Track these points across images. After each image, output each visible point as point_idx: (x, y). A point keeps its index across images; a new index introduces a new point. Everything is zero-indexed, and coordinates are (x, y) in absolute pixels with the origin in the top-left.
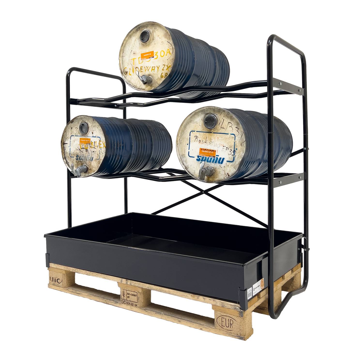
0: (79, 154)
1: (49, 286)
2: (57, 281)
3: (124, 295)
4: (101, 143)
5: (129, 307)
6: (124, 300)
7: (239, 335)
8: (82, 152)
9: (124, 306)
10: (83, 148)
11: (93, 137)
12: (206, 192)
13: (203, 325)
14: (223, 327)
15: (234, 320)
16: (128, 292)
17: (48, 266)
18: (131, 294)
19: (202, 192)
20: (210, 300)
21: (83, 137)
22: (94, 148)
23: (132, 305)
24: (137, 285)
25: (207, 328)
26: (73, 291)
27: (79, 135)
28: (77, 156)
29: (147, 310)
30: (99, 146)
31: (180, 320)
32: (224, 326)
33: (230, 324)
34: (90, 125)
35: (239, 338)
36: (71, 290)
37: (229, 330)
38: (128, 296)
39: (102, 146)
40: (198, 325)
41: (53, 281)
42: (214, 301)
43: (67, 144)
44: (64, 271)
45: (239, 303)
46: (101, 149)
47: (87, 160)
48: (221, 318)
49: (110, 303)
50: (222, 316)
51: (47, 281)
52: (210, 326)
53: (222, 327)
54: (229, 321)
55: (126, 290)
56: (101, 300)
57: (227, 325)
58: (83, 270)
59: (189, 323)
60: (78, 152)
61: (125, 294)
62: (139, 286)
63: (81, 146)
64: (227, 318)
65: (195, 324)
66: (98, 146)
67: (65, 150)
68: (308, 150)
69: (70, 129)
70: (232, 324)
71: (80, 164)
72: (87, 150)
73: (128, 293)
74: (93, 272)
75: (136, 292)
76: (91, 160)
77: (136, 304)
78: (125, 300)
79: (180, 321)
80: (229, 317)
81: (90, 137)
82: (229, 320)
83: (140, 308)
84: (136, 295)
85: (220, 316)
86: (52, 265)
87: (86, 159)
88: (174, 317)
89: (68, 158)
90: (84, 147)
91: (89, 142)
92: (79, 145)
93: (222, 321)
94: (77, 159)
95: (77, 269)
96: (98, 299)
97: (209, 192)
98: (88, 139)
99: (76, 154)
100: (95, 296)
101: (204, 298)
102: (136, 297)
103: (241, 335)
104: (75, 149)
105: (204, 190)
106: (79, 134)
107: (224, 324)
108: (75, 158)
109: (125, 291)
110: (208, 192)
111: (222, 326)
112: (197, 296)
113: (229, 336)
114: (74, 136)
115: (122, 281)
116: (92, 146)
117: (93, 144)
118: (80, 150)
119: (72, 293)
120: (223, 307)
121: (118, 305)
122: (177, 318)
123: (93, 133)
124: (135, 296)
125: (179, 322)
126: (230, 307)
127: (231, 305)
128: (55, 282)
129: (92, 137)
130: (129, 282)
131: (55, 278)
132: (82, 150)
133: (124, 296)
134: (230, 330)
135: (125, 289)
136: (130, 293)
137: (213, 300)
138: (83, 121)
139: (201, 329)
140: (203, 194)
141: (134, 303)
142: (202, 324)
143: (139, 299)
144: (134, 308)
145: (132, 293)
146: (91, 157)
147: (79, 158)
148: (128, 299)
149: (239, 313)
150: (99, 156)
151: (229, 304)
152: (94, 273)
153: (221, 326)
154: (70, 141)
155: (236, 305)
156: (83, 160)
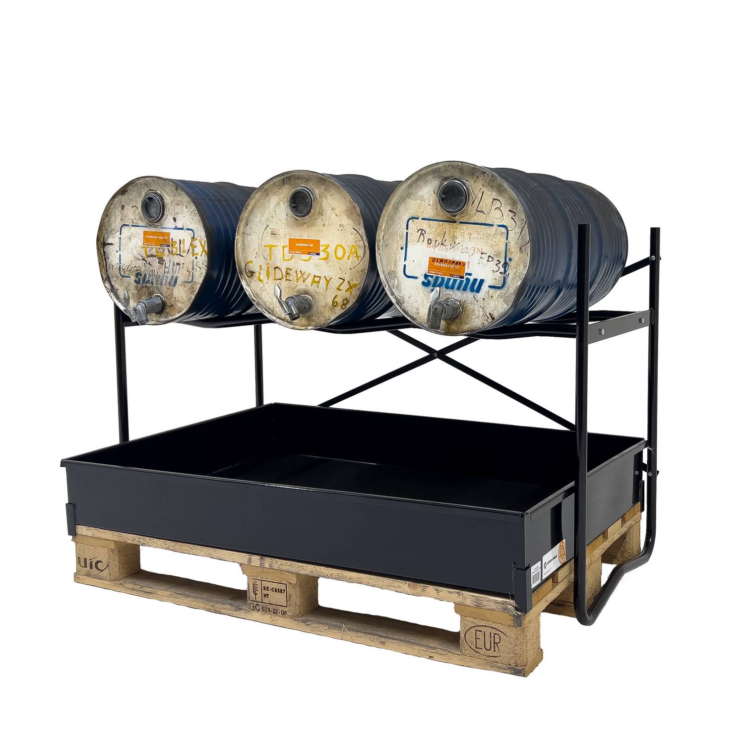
0: (143, 269)
1: (77, 578)
2: (96, 567)
3: (257, 592)
4: (197, 243)
5: (267, 617)
6: (255, 603)
7: (513, 665)
8: (149, 264)
9: (256, 615)
10: (152, 256)
11: (176, 228)
12: (442, 354)
13: (434, 648)
14: (480, 651)
15: (502, 635)
16: (266, 584)
17: (72, 531)
18: (273, 588)
19: (433, 354)
20: (450, 592)
21: (153, 230)
22: (180, 255)
23: (275, 612)
24: (284, 568)
25: (444, 655)
26: (135, 587)
27: (140, 223)
28: (138, 274)
29: (309, 623)
30: (191, 251)
31: (383, 639)
32: (481, 649)
33: (494, 643)
34: (168, 199)
35: (513, 672)
36: (131, 586)
37: (492, 656)
38: (265, 592)
39: (199, 250)
40: (425, 649)
41: (86, 566)
42: (459, 595)
43: (111, 244)
44: (113, 542)
45: (513, 598)
46: (196, 258)
47: (161, 284)
48: (473, 630)
49: (223, 611)
50: (477, 626)
51: (72, 567)
52: (450, 650)
53: (477, 650)
54: (491, 638)
55: (261, 580)
56: (203, 605)
57: (488, 647)
58: (158, 540)
59: (404, 646)
60: (140, 263)
61: (259, 589)
62: (292, 569)
63: (148, 249)
64: (488, 631)
65: (416, 647)
66: (189, 250)
67: (107, 260)
68: (660, 261)
69: (120, 208)
70: (499, 642)
71: (145, 292)
72: (161, 261)
73: (264, 587)
74: (182, 544)
75: (285, 582)
76: (172, 283)
77: (285, 609)
78: (258, 603)
79: (383, 643)
80: (491, 627)
81: (169, 228)
82: (492, 635)
83: (293, 617)
84: (284, 590)
85: (471, 628)
86: (82, 530)
87: (160, 281)
88: (370, 634)
89: (114, 279)
90: (154, 252)
91: (166, 242)
92: (142, 248)
93: (476, 638)
94: (137, 282)
95: (143, 537)
96: (193, 604)
97: (450, 355)
98: (163, 234)
99: (135, 269)
100: (188, 596)
101: (436, 590)
102: (283, 595)
103: (516, 666)
104: (133, 259)
105: (437, 349)
106: (142, 221)
107: (480, 643)
108: (133, 278)
109: (259, 583)
110: (446, 355)
111: (476, 647)
112: (422, 585)
113: (491, 669)
114: (128, 225)
115: (250, 561)
116: (174, 250)
117: (177, 245)
118: (144, 259)
119: (133, 591)
120: (478, 606)
121: (242, 613)
122: (376, 637)
123: (175, 220)
124: (281, 592)
125: (380, 646)
126: (493, 606)
127: (495, 603)
128: (91, 567)
129: (174, 229)
130: (268, 561)
131: (90, 560)
132: (149, 260)
133: (256, 594)
134: (495, 657)
135: (259, 578)
136: (271, 585)
137: (457, 593)
138: (151, 190)
139: (431, 658)
140: (436, 358)
141: (281, 609)
142: (433, 646)
143: (290, 598)
144: (280, 619)
145: (275, 586)
146: (172, 277)
147: (141, 278)
148: (266, 600)
149: (513, 618)
150: (191, 273)
151: (492, 601)
152: (185, 544)
153: (474, 648)
154: (120, 238)
155: (506, 602)
156: (152, 283)
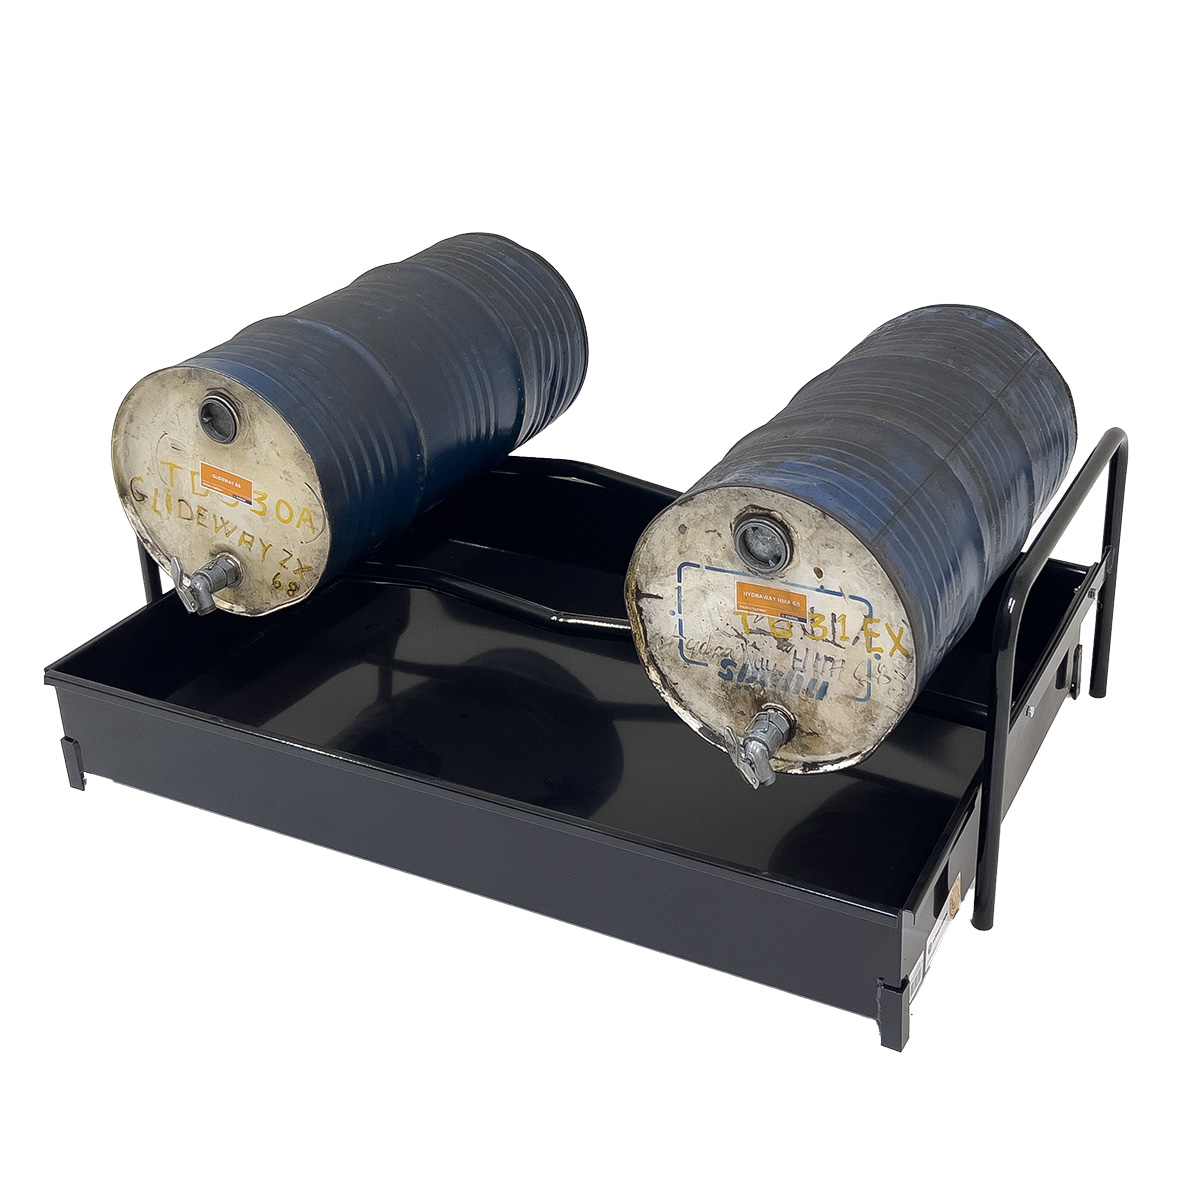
0: (738, 655)
4: (880, 628)
8: (754, 646)
10: (762, 632)
11: (822, 589)
21: (759, 582)
22: (833, 642)
27: (728, 566)
28: (726, 662)
30: (863, 640)
34: (800, 534)
39: (883, 642)
43: (657, 597)
46: (878, 657)
47: (786, 688)
60: (731, 644)
63: (750, 619)
66: (858, 638)
67: (647, 624)
69: (675, 530)
71: (744, 697)
72: (784, 645)
76: (815, 692)
81: (805, 587)
87: (782, 682)
89: (668, 662)
90: (765, 624)
91: (795, 611)
92: (737, 614)
94: (728, 677)
98: (788, 595)
99: (719, 651)
104: (712, 631)
106: (732, 560)
108: (714, 668)
114: (698, 566)
116: (819, 632)
117: (827, 622)
118: (739, 636)
123: (819, 573)
129: (817, 590)
132: (752, 638)
138: (755, 507)
146: (815, 681)
147: (736, 671)
150: (866, 685)
154: (679, 588)
156: (763, 684)
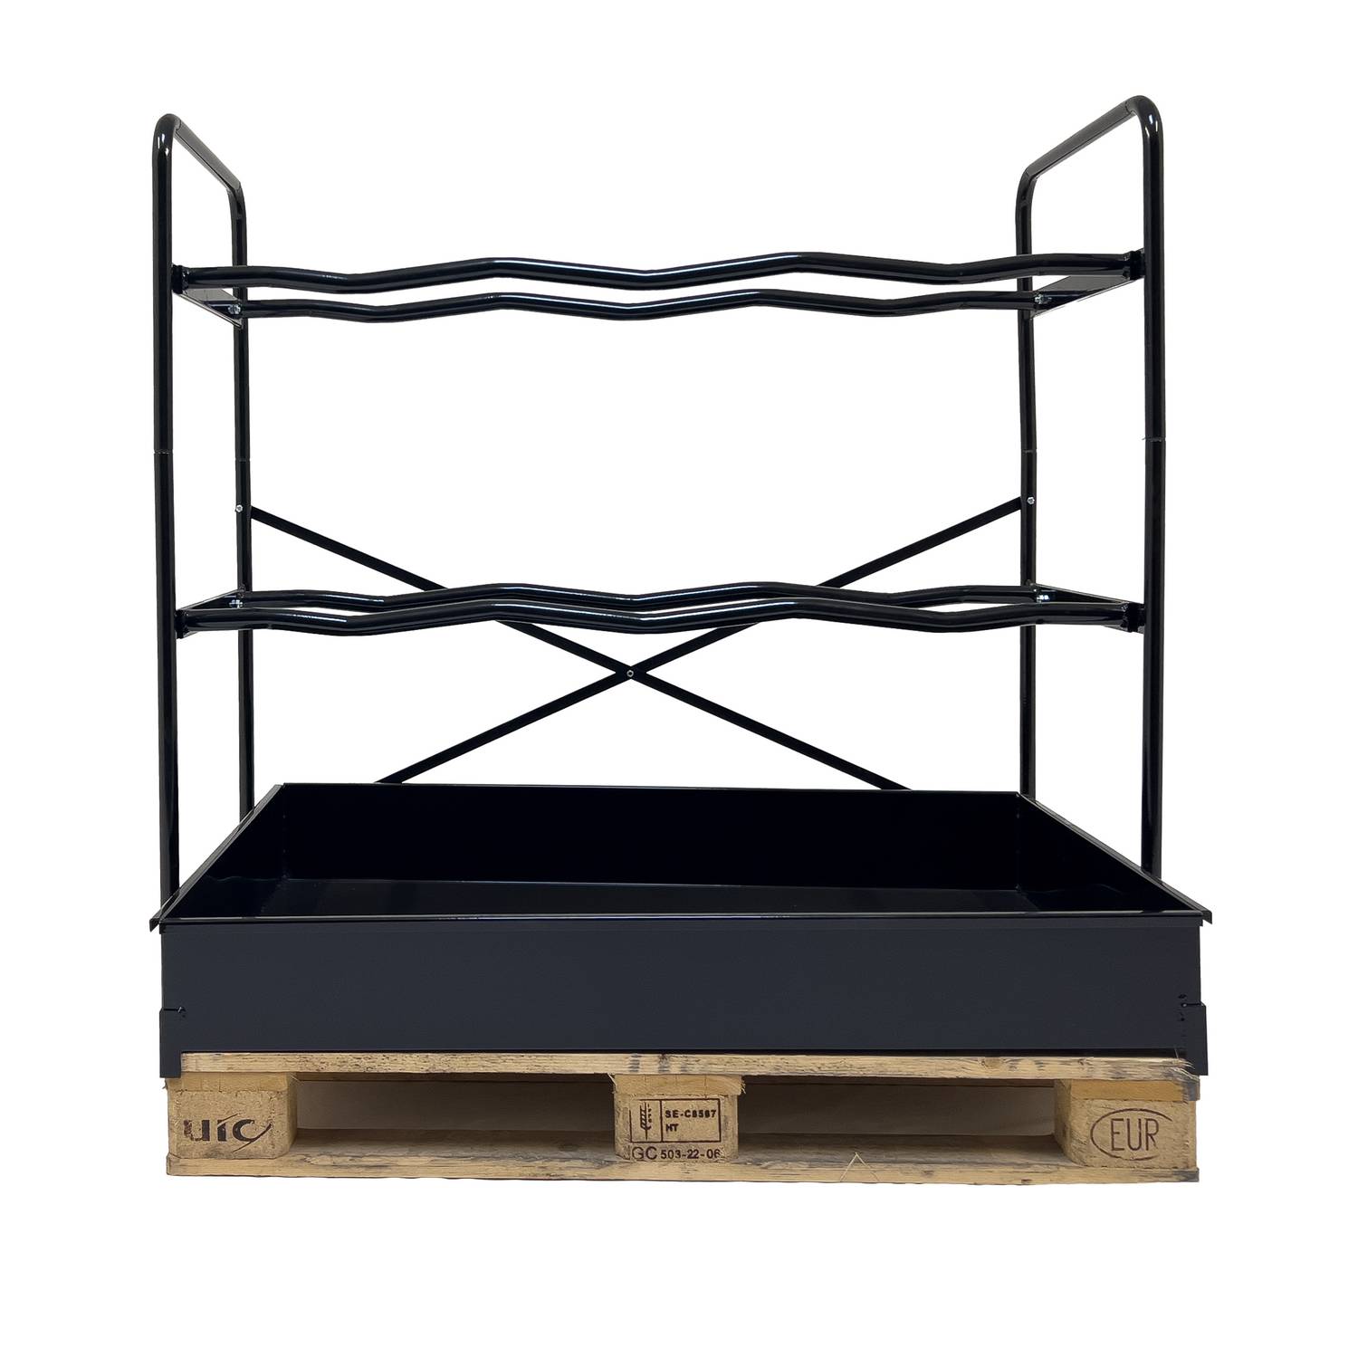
2: (237, 1134)
3: (648, 1125)
5: (674, 1168)
6: (645, 1147)
7: (1181, 1167)
9: (646, 1167)
14: (1119, 1153)
16: (668, 1106)
18: (689, 1111)
20: (1065, 1063)
23: (693, 1156)
24: (715, 1069)
33: (1147, 1135)
35: (1184, 1178)
36: (327, 1160)
37: (1142, 1159)
38: (672, 1121)
41: (206, 1136)
42: (1082, 1064)
44: (284, 1077)
45: (1181, 1056)
48: (1107, 1121)
50: (1114, 1113)
53: (1114, 1153)
54: (1140, 1127)
55: (661, 1100)
57: (1135, 1144)
61: (655, 1116)
64: (1134, 1117)
65: (996, 1170)
70: (1155, 1134)
73: (668, 1112)
75: (716, 1096)
77: (714, 1146)
78: (655, 1145)
79: (928, 1173)
80: (1141, 1110)
82: (1143, 1122)
83: (731, 1159)
84: (714, 1111)
85: (1104, 1117)
86: (197, 1062)
88: (894, 1162)
93: (1113, 1133)
101: (1038, 1063)
102: (713, 1121)
103: (1188, 1167)
107: (1121, 1141)
109: (654, 1106)
111: (1113, 1149)
112: (1008, 1059)
113: (1141, 1181)
120: (1118, 1078)
124: (701, 1112)
125: (924, 1179)
126: (1145, 1073)
127: (1151, 1067)
128: (222, 1136)
130: (676, 1063)
131: (219, 1122)
133: (647, 1129)
134: (1147, 1159)
136: (681, 1107)
137: (1078, 1061)
139: (1025, 1182)
141: (706, 1147)
143: (726, 1122)
144: (703, 1168)
145: (693, 1106)
148: (672, 1136)
149: (1181, 1088)
151: (1144, 1064)
153: (1108, 1150)
155: (1171, 1063)
